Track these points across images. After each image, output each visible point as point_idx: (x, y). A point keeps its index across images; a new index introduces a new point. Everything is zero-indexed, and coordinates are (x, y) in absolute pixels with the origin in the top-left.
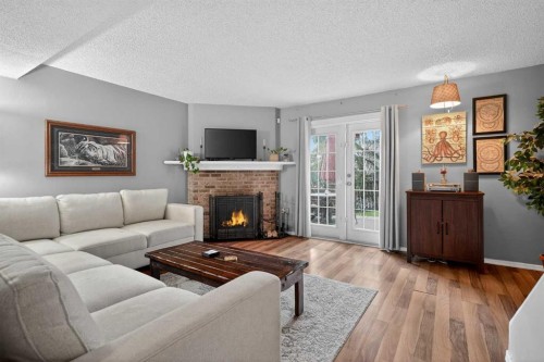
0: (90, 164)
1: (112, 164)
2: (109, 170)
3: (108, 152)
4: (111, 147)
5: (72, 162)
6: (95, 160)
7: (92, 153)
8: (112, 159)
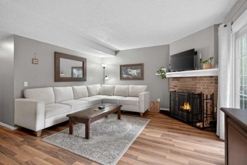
0: (129, 76)
1: (135, 76)
2: (135, 78)
3: (134, 72)
4: (135, 70)
5: (125, 76)
6: (131, 75)
7: (130, 73)
8: (136, 74)
